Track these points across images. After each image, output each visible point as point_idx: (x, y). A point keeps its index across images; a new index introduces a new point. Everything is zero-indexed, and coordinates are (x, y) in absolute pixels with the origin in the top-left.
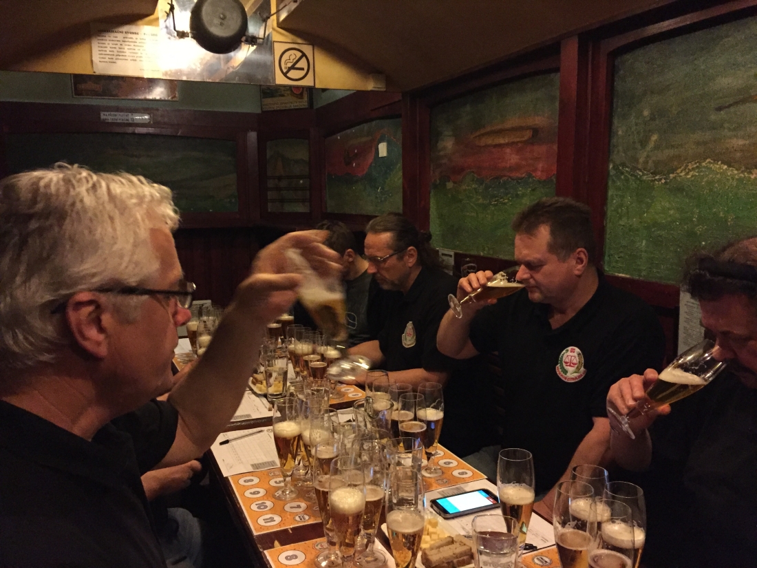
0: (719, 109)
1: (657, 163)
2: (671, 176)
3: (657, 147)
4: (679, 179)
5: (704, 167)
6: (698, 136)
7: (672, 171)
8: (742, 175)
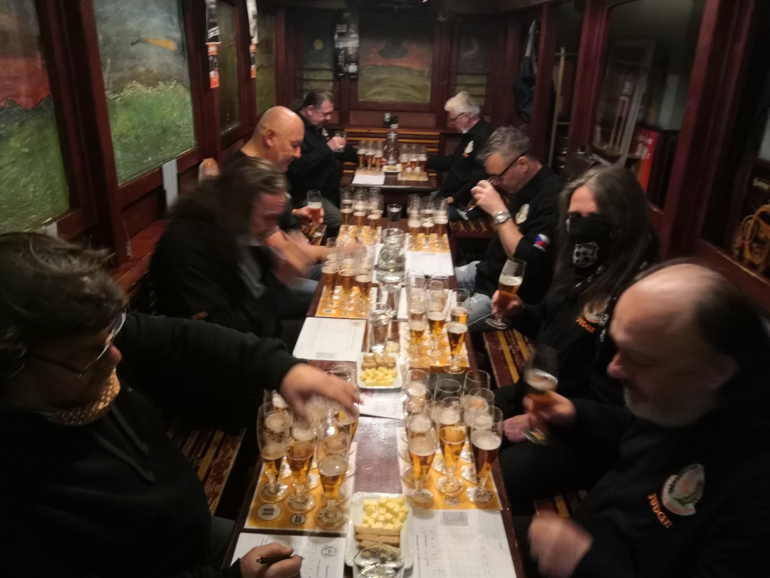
0: (133, 44)
1: (114, 83)
2: (122, 94)
3: (112, 71)
4: (126, 96)
5: (134, 87)
6: (128, 63)
7: (122, 90)
8: (146, 91)
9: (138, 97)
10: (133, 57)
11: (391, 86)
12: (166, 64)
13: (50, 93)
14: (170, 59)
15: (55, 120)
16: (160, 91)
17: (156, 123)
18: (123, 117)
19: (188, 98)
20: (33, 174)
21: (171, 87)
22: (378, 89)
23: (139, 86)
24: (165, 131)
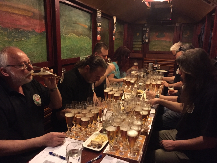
1: (66, 32)
4: (69, 36)
7: (68, 34)
8: (76, 37)
9: (73, 38)
10: (73, 27)
11: (160, 46)
12: (84, 31)
13: (45, 30)
14: (85, 30)
15: (46, 37)
16: (81, 37)
17: (79, 46)
18: (68, 41)
19: (91, 41)
20: (37, 49)
21: (85, 37)
22: (155, 47)
23: (74, 35)
24: (81, 48)
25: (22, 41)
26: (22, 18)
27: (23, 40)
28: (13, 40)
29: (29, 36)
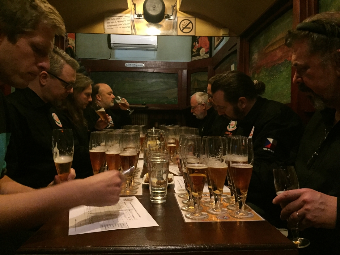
25: (276, 78)
26: (278, 51)
27: (277, 76)
28: (271, 79)
29: (282, 70)
